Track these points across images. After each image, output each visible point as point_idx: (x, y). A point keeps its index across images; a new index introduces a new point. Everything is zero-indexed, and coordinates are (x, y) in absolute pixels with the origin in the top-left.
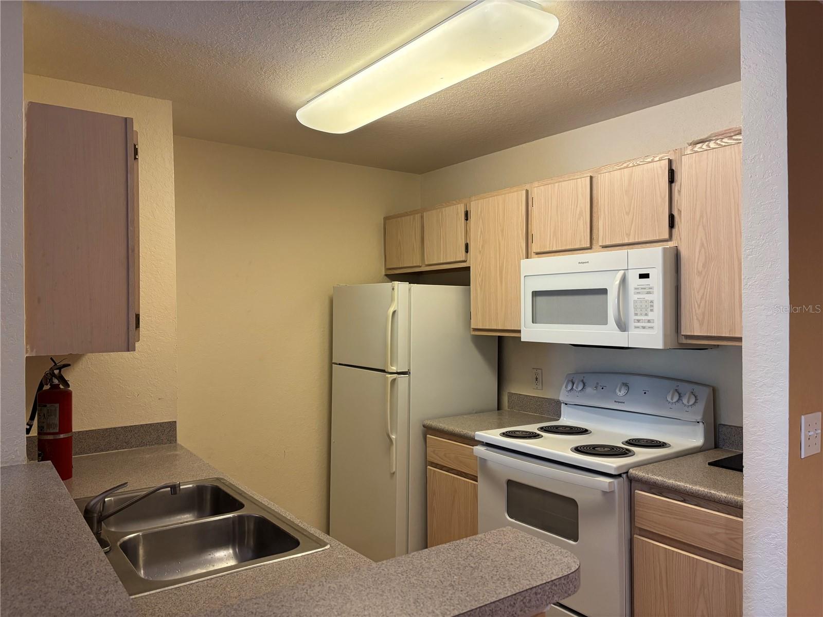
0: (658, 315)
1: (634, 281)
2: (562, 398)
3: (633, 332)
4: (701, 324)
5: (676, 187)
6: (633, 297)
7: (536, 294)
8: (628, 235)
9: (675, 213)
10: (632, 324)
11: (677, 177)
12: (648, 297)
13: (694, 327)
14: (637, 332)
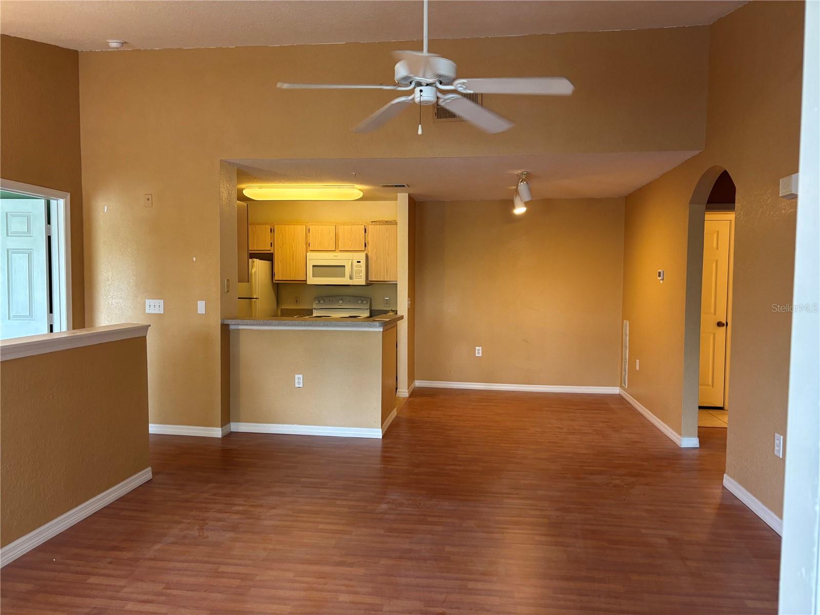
0: (363, 274)
1: (355, 263)
2: (314, 306)
3: (354, 280)
4: (375, 277)
5: (367, 234)
6: (355, 268)
7: (313, 266)
8: (350, 248)
9: (366, 242)
10: (354, 277)
11: (367, 231)
12: (360, 269)
13: (373, 278)
14: (356, 280)
